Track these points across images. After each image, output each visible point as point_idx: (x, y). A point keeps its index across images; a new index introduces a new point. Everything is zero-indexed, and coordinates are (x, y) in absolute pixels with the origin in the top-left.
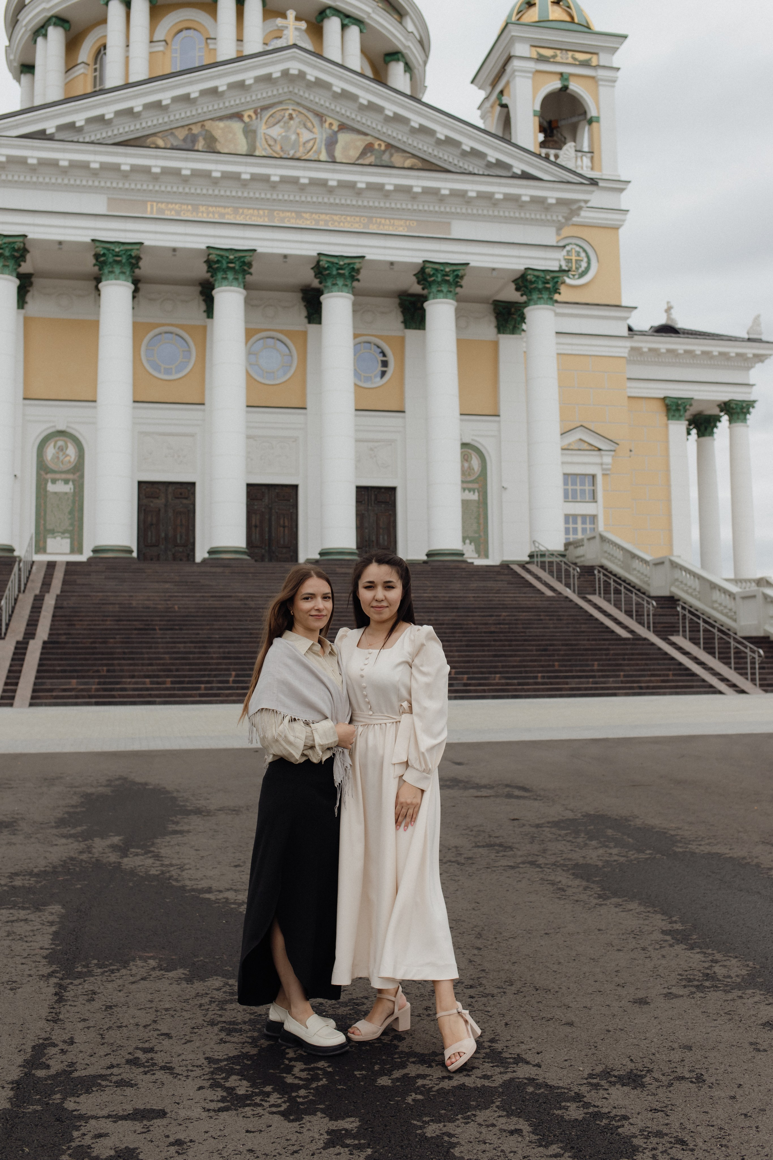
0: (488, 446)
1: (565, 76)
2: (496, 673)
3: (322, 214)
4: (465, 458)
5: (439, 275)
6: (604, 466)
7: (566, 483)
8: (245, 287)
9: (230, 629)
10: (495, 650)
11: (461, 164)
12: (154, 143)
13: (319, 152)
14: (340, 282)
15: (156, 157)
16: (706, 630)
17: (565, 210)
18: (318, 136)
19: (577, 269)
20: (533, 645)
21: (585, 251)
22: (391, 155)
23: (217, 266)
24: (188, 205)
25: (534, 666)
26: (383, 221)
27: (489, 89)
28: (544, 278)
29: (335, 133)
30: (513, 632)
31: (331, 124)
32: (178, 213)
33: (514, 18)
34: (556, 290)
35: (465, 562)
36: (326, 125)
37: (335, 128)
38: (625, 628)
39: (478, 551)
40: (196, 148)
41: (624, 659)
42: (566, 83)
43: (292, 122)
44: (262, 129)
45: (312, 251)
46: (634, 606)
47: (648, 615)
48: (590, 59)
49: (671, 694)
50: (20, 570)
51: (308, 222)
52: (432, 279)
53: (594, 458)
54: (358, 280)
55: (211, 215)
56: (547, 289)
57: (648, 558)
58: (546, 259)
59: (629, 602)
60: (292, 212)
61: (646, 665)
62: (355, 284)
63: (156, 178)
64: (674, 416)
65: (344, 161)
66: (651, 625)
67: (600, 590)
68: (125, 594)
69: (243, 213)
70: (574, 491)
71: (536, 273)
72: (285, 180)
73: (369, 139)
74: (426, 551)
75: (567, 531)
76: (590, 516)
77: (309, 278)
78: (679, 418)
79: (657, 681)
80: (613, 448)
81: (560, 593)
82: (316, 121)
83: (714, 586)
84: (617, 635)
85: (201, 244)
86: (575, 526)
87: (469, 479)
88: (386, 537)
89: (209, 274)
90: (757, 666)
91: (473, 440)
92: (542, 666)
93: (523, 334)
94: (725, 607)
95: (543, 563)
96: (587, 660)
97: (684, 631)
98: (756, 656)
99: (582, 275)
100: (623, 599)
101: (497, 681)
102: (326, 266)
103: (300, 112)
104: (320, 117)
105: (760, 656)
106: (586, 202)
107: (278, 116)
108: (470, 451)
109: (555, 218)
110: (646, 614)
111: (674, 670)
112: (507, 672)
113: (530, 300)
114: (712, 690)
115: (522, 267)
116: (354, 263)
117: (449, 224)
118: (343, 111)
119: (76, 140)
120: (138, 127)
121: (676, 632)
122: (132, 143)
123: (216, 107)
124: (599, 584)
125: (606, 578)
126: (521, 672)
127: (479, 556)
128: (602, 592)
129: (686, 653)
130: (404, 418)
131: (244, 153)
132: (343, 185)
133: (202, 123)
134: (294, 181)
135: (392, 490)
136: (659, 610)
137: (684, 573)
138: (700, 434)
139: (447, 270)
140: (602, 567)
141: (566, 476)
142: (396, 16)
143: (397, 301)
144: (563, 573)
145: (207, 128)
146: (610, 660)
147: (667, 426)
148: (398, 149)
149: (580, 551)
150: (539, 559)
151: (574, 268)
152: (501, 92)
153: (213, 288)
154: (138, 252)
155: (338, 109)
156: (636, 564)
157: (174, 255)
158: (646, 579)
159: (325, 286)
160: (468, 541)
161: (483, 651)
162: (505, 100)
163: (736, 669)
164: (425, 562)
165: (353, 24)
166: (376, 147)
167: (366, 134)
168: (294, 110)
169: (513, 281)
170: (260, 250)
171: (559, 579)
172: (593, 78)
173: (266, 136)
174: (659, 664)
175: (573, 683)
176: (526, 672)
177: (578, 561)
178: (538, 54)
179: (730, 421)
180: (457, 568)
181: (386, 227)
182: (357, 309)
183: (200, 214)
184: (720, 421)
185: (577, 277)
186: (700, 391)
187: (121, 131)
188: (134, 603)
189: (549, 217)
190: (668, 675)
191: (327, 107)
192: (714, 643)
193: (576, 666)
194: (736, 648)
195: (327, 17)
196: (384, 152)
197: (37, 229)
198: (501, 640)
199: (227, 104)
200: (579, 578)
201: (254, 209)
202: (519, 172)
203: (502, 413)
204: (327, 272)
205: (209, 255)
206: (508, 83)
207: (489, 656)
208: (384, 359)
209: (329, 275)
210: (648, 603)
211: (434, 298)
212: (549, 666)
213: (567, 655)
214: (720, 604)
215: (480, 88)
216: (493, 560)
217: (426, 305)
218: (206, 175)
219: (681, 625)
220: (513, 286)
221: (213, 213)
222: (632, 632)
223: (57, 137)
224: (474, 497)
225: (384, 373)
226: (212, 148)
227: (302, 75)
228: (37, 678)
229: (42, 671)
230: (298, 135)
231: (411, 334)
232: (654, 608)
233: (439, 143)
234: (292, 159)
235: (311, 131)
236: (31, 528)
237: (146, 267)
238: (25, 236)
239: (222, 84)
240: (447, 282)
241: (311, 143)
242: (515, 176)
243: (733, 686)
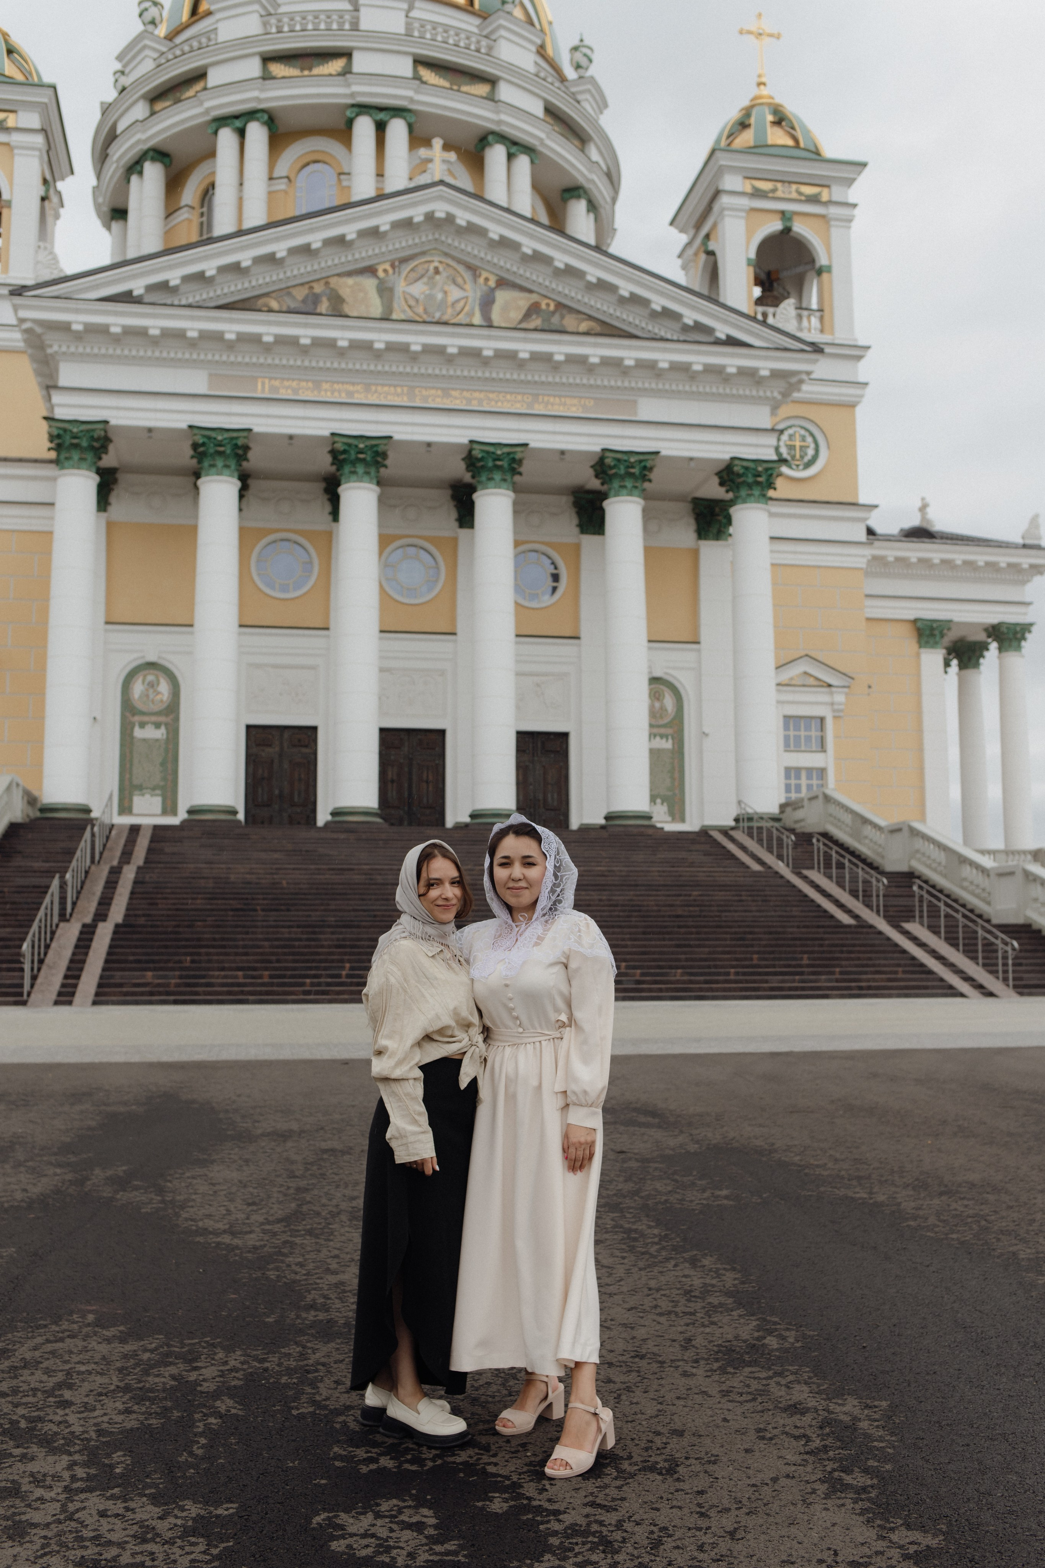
0: (685, 680)
1: (787, 215)
2: (677, 968)
3: (475, 391)
4: (655, 696)
5: (622, 467)
6: (836, 707)
7: (786, 727)
8: (379, 483)
9: (349, 911)
10: (678, 939)
11: (650, 328)
12: (266, 305)
13: (471, 314)
14: (497, 476)
15: (269, 323)
16: (947, 916)
17: (781, 384)
18: (470, 294)
19: (802, 457)
20: (726, 933)
21: (812, 435)
22: (562, 317)
23: (343, 457)
24: (307, 381)
25: (727, 960)
26: (552, 400)
27: (692, 232)
28: (755, 469)
29: (493, 290)
30: (705, 916)
31: (487, 280)
32: (295, 391)
33: (723, 143)
34: (770, 485)
35: (654, 827)
36: (481, 280)
37: (492, 283)
38: (849, 912)
39: (671, 813)
40: (318, 311)
41: (842, 952)
42: (788, 224)
43: (438, 277)
44: (401, 287)
45: (461, 437)
46: (860, 884)
47: (878, 896)
48: (819, 194)
49: (899, 996)
50: (93, 835)
51: (458, 402)
52: (613, 471)
53: (822, 696)
54: (520, 474)
55: (336, 394)
56: (758, 483)
57: (882, 823)
58: (757, 446)
59: (854, 879)
60: (437, 389)
61: (870, 959)
62: (517, 478)
63: (268, 348)
64: (927, 642)
65: (503, 325)
66: (882, 908)
67: (819, 864)
68: (223, 866)
69: (376, 391)
70: (797, 738)
71: (745, 464)
72: (428, 350)
73: (534, 298)
74: (604, 813)
75: (788, 788)
76: (817, 769)
77: (458, 470)
78: (934, 645)
79: (882, 980)
80: (846, 684)
81: (770, 868)
82: (467, 275)
83: (963, 860)
84: (838, 921)
85: (323, 429)
86: (798, 782)
87: (661, 722)
88: (555, 796)
89: (334, 468)
90: (1010, 962)
91: (666, 673)
92: (737, 960)
93: (730, 540)
94: (977, 886)
95: (750, 828)
96: (795, 952)
97: (921, 917)
98: (1009, 949)
99: (808, 465)
100: (847, 876)
101: (678, 978)
102: (480, 456)
103: (448, 265)
104: (474, 270)
105: (1014, 949)
106: (808, 373)
107: (420, 270)
108: (662, 687)
109: (769, 394)
110: (874, 894)
111: (905, 965)
112: (691, 967)
113: (736, 498)
114: (952, 992)
115: (727, 457)
116: (514, 453)
117: (635, 402)
118: (502, 263)
119: (169, 302)
120: (246, 285)
121: (912, 918)
122: (240, 306)
123: (343, 259)
124: (819, 856)
125: (826, 849)
126: (709, 967)
127: (674, 820)
128: (822, 865)
129: (922, 945)
130: (579, 645)
131: (378, 316)
132: (501, 355)
133: (326, 280)
134: (439, 351)
135: (563, 737)
136: (893, 889)
137: (927, 843)
138: (962, 666)
139: (632, 460)
140: (825, 835)
141: (787, 718)
142: (577, 143)
143: (571, 499)
144: (775, 842)
145: (332, 286)
146: (823, 952)
147: (918, 655)
148: (571, 310)
149: (800, 814)
150: (746, 824)
151: (798, 456)
152: (707, 237)
153: (339, 485)
154: (246, 441)
155: (495, 260)
156: (868, 830)
157: (290, 444)
158: (880, 850)
159: (479, 482)
160: (659, 801)
161: (664, 940)
162: (712, 246)
163: (984, 965)
164: (603, 827)
165: (522, 153)
166: (544, 306)
167: (530, 291)
168: (441, 262)
169: (717, 474)
170: (397, 437)
171: (770, 850)
172: (823, 217)
173: (406, 296)
174: (886, 959)
175: (775, 981)
176: (716, 967)
177: (797, 826)
178: (754, 187)
179: (1000, 649)
180: (642, 835)
181: (556, 407)
182: (518, 510)
183: (323, 393)
184: (987, 649)
185: (801, 467)
186: (960, 611)
187: (226, 290)
188: (233, 877)
189: (761, 393)
190: (896, 973)
191: (482, 259)
192: (957, 932)
193: (780, 959)
194: (985, 938)
195: (489, 145)
196: (553, 313)
197: (122, 413)
198: (688, 927)
199: (357, 256)
200: (794, 848)
201: (390, 385)
202: (723, 337)
203: (703, 639)
204: (481, 464)
205: (334, 443)
206: (715, 225)
207: (671, 946)
208: (555, 572)
209: (484, 467)
210: (878, 881)
211: (615, 496)
212: (745, 959)
213: (771, 946)
214: (972, 883)
215: (682, 231)
216: (691, 825)
217: (606, 504)
218: (331, 344)
219: (917, 908)
220: (716, 480)
221: (339, 391)
222: (856, 917)
223: (147, 299)
224: (667, 745)
225: (554, 589)
226: (338, 311)
227: (450, 219)
228: (104, 969)
229: (112, 961)
230: (445, 293)
231: (588, 541)
232: (887, 887)
233: (622, 301)
234: (437, 323)
235: (462, 288)
236: (112, 783)
237: (256, 459)
238: (106, 422)
239: (350, 231)
240: (632, 475)
241: (462, 303)
242: (718, 342)
243: (980, 987)
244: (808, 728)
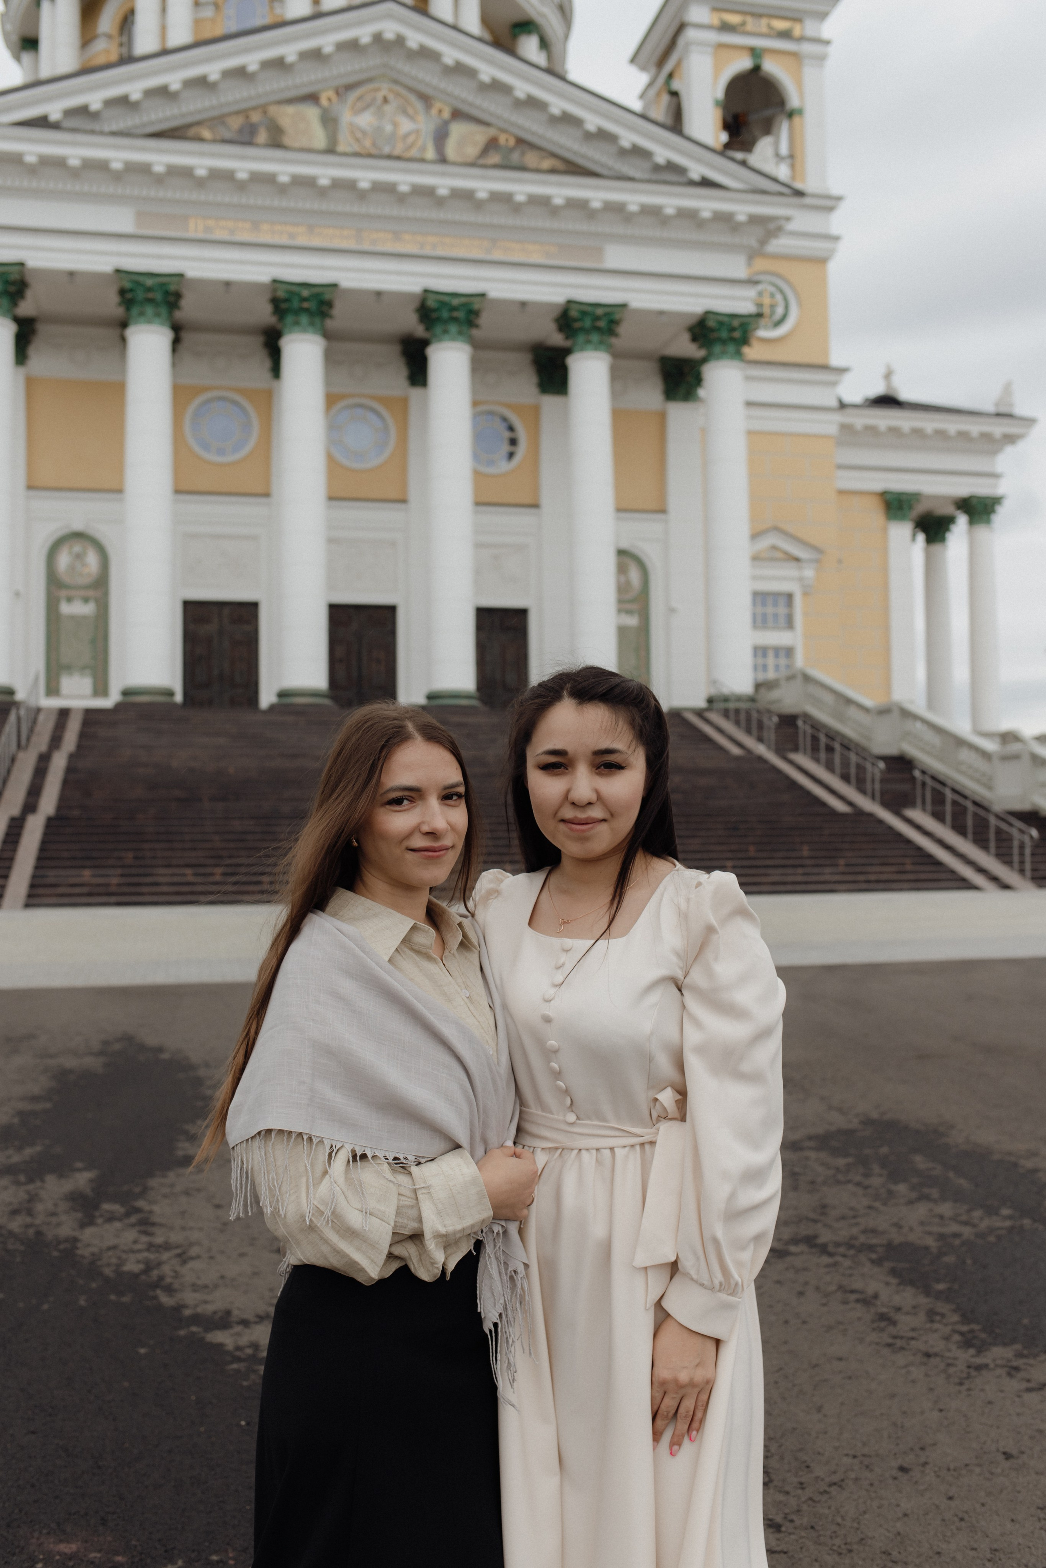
0: (651, 553)
1: (757, 52)
3: (428, 234)
4: (622, 569)
5: (588, 320)
6: (805, 581)
7: (754, 604)
8: (324, 336)
11: (617, 166)
12: (199, 134)
13: (423, 149)
14: (453, 328)
15: (202, 154)
16: (955, 803)
17: (759, 231)
18: (422, 126)
19: (772, 314)
20: (718, 823)
21: (782, 292)
22: (523, 154)
23: (285, 306)
24: (245, 221)
25: (722, 852)
26: (511, 245)
27: (653, 71)
28: (730, 324)
29: (446, 124)
31: (440, 111)
32: (231, 232)
34: (746, 343)
36: (434, 112)
37: (446, 115)
38: (842, 798)
40: (256, 141)
41: (844, 842)
42: (758, 62)
43: (388, 108)
44: (346, 117)
45: (414, 286)
46: (853, 769)
47: (873, 781)
48: (792, 29)
49: (909, 889)
50: (19, 719)
51: (410, 246)
52: (578, 324)
53: (790, 571)
54: (478, 326)
55: (275, 236)
56: (733, 339)
57: (869, 704)
58: (731, 298)
59: (846, 763)
60: (387, 231)
61: (874, 849)
62: (474, 332)
63: (200, 183)
64: (895, 515)
65: (459, 159)
66: (878, 795)
67: (805, 746)
68: (163, 753)
69: (320, 233)
70: (765, 615)
71: (720, 318)
72: (378, 187)
75: (755, 668)
76: (784, 648)
77: (409, 322)
78: (903, 518)
79: (890, 873)
80: (817, 558)
81: (751, 750)
82: (419, 105)
83: (961, 742)
84: (833, 809)
85: (263, 275)
86: (766, 661)
87: (627, 597)
88: (514, 676)
89: (275, 319)
90: (1027, 852)
91: (631, 545)
92: (732, 851)
93: (699, 402)
94: (977, 770)
95: (727, 710)
96: (794, 843)
97: (924, 803)
98: (1026, 837)
99: (777, 324)
100: (837, 759)
102: (434, 306)
103: (398, 93)
104: (426, 99)
105: (1033, 838)
106: (788, 219)
107: (368, 99)
108: (629, 560)
109: (745, 242)
110: (869, 778)
111: (914, 856)
113: (709, 355)
114: (965, 885)
115: (700, 310)
116: (471, 303)
117: (601, 248)
118: (457, 92)
119: (90, 128)
120: (175, 112)
121: (912, 804)
122: (169, 134)
123: (282, 85)
124: (805, 739)
125: (813, 733)
126: (704, 860)
128: (809, 748)
129: (927, 834)
130: (539, 515)
131: (322, 148)
132: (457, 194)
133: (263, 108)
134: (389, 189)
135: (521, 614)
136: (888, 774)
137: (919, 725)
138: (930, 540)
139: (599, 312)
140: (807, 717)
141: (754, 594)
143: (530, 356)
144: (754, 724)
145: (271, 115)
146: (825, 843)
147: (886, 528)
148: (532, 146)
149: (775, 694)
151: (766, 310)
152: (671, 75)
153: (280, 337)
154: (177, 287)
155: (450, 89)
156: (852, 712)
157: (227, 291)
158: (867, 733)
159: (433, 335)
162: (675, 86)
163: (997, 855)
166: (502, 142)
167: (488, 125)
168: (390, 90)
169: (687, 330)
170: (343, 284)
171: (749, 731)
172: (795, 54)
173: (352, 127)
174: (892, 848)
175: (776, 875)
176: (711, 859)
177: (774, 708)
178: (722, 20)
179: (972, 522)
181: (516, 254)
182: (477, 368)
183: (261, 235)
184: (955, 523)
185: (771, 326)
186: (929, 483)
187: (155, 117)
188: (175, 764)
189: (737, 241)
190: (902, 864)
191: (435, 87)
192: (966, 820)
193: (778, 850)
194: (998, 826)
196: (512, 150)
197: (40, 254)
199: (298, 81)
200: (776, 731)
201: (335, 227)
202: (697, 178)
203: (670, 509)
204: (436, 315)
206: (679, 62)
208: (512, 435)
209: (438, 319)
210: (873, 764)
211: (580, 351)
212: (741, 851)
213: (766, 836)
214: (970, 767)
215: (642, 69)
217: (569, 361)
218: (269, 179)
219: (919, 795)
220: (686, 337)
221: (279, 233)
222: (850, 804)
223: (66, 124)
224: (632, 621)
225: (511, 455)
226: (277, 141)
227: (400, 40)
228: (37, 868)
229: (44, 858)
230: (395, 125)
231: (549, 402)
232: (881, 771)
233: (589, 136)
234: (390, 157)
235: (412, 118)
236: (38, 663)
237: (189, 309)
238: (22, 264)
239: (290, 52)
240: (598, 329)
241: (411, 139)
242: (692, 183)
243: (994, 879)
244: (775, 604)
